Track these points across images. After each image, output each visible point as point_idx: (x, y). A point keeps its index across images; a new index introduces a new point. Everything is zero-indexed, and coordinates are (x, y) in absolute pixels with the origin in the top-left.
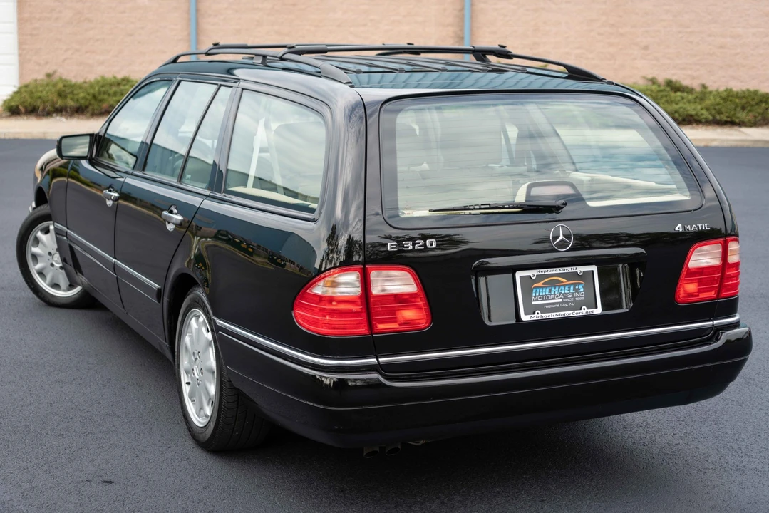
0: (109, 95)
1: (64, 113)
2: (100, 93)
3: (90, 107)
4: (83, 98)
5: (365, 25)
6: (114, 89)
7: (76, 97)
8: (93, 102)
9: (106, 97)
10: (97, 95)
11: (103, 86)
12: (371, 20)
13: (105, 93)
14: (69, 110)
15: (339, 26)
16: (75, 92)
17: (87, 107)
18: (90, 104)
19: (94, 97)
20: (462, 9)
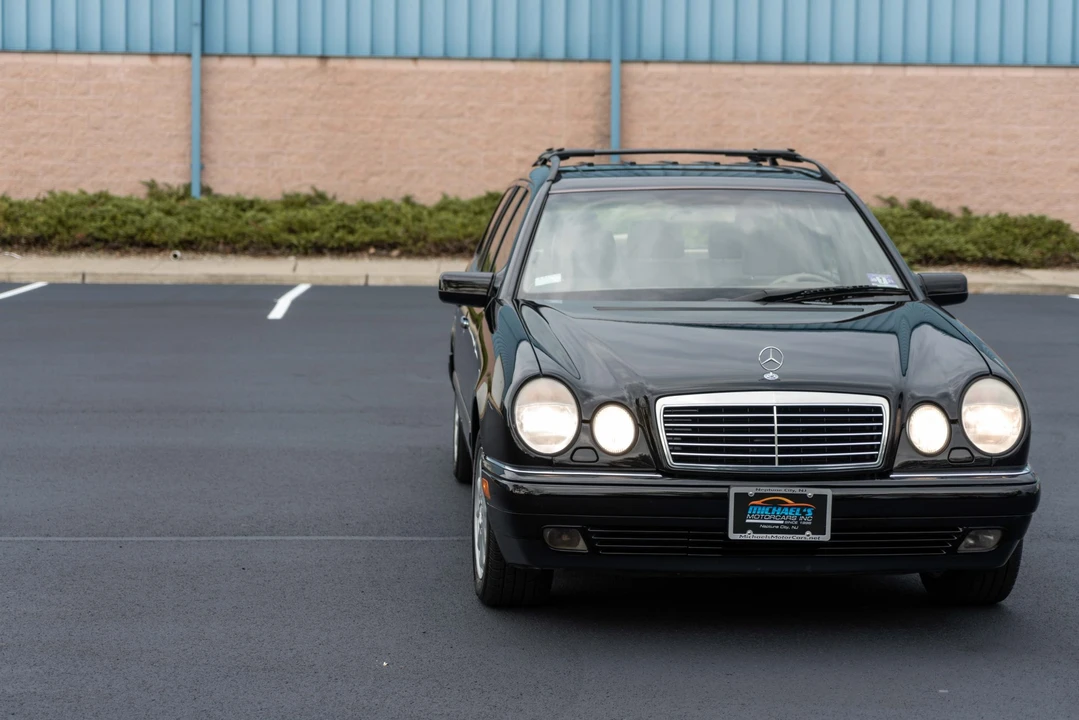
0: (84, 218)
1: (16, 246)
2: (68, 215)
3: (57, 237)
4: (45, 223)
5: (461, 115)
6: (89, 211)
7: (34, 222)
8: (60, 229)
9: (79, 221)
10: (64, 218)
11: (71, 206)
12: (472, 108)
13: (76, 216)
14: (23, 241)
15: (421, 116)
16: (29, 215)
17: (51, 237)
18: (56, 233)
19: (60, 222)
20: (607, 93)
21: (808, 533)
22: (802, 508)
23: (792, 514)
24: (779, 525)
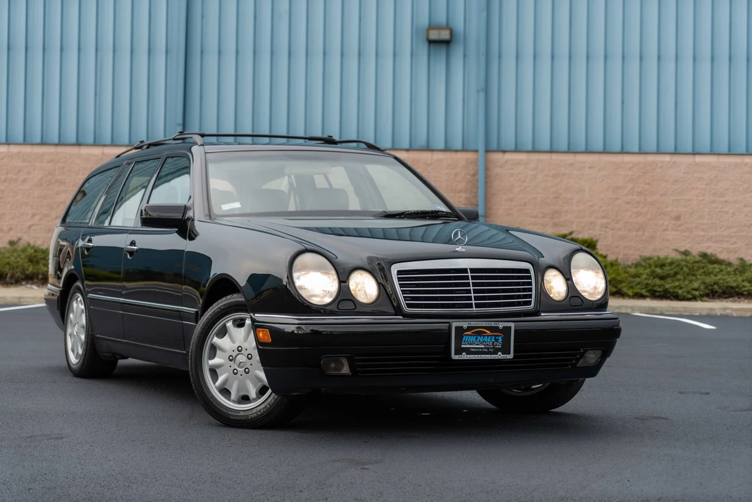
20: (475, 174)
21: (500, 353)
22: (496, 336)
23: (489, 340)
24: (482, 348)
